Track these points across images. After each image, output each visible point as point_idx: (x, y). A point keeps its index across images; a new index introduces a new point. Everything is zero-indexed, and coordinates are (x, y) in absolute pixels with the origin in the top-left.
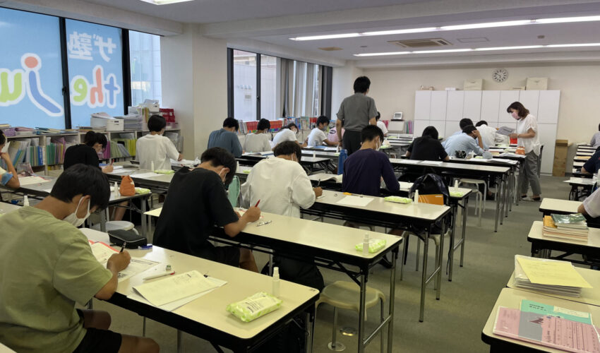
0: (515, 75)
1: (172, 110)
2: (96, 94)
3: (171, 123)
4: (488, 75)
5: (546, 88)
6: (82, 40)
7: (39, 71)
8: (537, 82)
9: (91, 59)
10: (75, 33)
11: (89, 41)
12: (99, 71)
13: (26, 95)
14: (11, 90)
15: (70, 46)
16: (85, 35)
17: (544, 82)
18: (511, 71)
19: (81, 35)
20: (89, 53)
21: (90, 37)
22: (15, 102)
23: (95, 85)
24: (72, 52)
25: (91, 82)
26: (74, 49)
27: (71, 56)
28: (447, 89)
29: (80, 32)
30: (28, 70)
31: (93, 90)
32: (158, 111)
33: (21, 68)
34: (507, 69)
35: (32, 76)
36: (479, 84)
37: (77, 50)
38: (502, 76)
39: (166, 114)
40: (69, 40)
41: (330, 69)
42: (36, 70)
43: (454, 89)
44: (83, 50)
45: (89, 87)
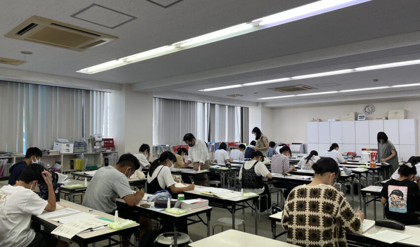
0: (380, 109)
1: (112, 139)
3: (111, 148)
4: (360, 109)
5: (403, 117)
8: (396, 113)
17: (401, 113)
18: (377, 106)
28: (329, 120)
32: (101, 140)
34: (373, 104)
36: (353, 116)
38: (371, 110)
39: (107, 142)
41: (247, 109)
43: (334, 120)
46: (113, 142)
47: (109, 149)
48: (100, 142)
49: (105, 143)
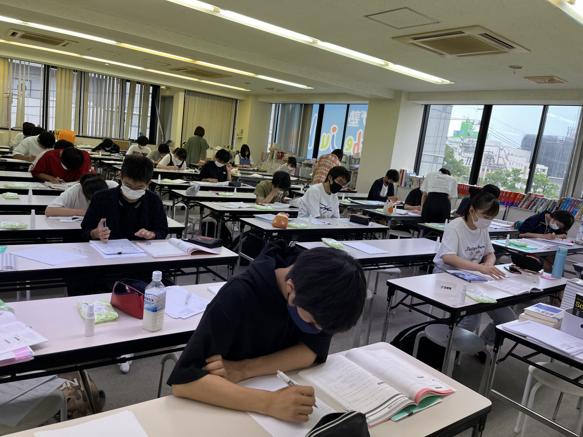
2: (356, 147)
6: (356, 115)
7: (336, 134)
9: (358, 126)
10: (353, 111)
11: (359, 115)
12: (361, 132)
13: (329, 147)
14: (325, 144)
15: (349, 119)
16: (358, 112)
19: (356, 112)
20: (357, 122)
21: (360, 112)
22: (325, 149)
23: (357, 142)
24: (350, 122)
25: (355, 140)
26: (351, 121)
27: (348, 125)
29: (355, 110)
30: (332, 133)
31: (355, 145)
33: (330, 133)
35: (333, 136)
37: (352, 121)
40: (349, 116)
42: (335, 133)
44: (355, 121)
45: (354, 143)
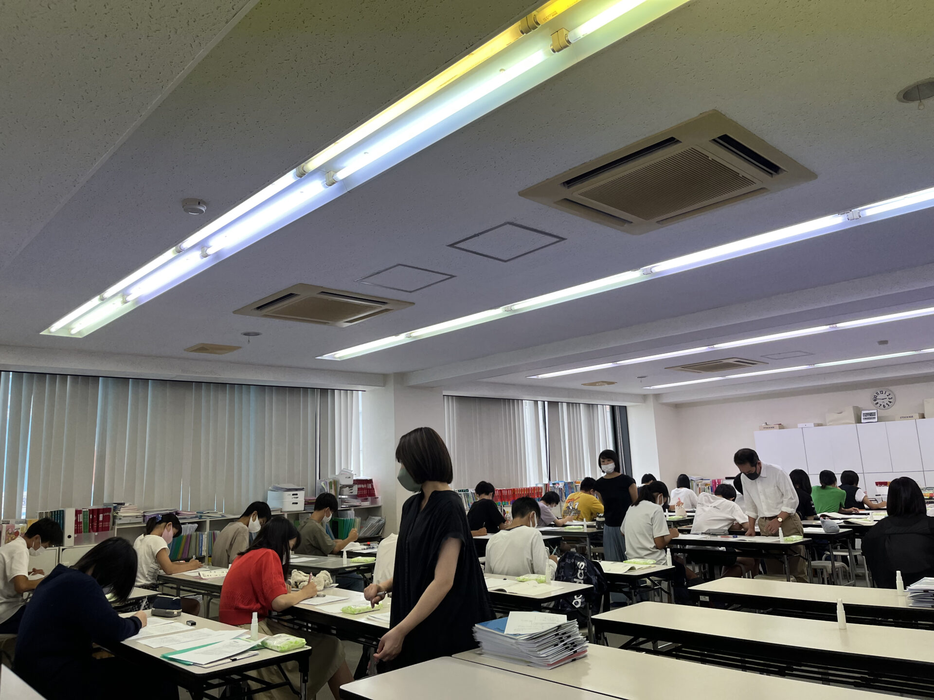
0: (905, 397)
1: (370, 481)
3: (370, 498)
4: (864, 399)
18: (899, 391)
32: (351, 483)
34: (891, 388)
36: (850, 414)
38: (886, 401)
39: (363, 486)
41: (624, 409)
43: (813, 425)
46: (372, 486)
47: (366, 500)
48: (350, 486)
49: (359, 489)
